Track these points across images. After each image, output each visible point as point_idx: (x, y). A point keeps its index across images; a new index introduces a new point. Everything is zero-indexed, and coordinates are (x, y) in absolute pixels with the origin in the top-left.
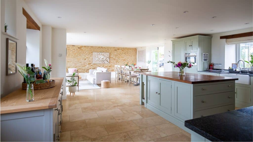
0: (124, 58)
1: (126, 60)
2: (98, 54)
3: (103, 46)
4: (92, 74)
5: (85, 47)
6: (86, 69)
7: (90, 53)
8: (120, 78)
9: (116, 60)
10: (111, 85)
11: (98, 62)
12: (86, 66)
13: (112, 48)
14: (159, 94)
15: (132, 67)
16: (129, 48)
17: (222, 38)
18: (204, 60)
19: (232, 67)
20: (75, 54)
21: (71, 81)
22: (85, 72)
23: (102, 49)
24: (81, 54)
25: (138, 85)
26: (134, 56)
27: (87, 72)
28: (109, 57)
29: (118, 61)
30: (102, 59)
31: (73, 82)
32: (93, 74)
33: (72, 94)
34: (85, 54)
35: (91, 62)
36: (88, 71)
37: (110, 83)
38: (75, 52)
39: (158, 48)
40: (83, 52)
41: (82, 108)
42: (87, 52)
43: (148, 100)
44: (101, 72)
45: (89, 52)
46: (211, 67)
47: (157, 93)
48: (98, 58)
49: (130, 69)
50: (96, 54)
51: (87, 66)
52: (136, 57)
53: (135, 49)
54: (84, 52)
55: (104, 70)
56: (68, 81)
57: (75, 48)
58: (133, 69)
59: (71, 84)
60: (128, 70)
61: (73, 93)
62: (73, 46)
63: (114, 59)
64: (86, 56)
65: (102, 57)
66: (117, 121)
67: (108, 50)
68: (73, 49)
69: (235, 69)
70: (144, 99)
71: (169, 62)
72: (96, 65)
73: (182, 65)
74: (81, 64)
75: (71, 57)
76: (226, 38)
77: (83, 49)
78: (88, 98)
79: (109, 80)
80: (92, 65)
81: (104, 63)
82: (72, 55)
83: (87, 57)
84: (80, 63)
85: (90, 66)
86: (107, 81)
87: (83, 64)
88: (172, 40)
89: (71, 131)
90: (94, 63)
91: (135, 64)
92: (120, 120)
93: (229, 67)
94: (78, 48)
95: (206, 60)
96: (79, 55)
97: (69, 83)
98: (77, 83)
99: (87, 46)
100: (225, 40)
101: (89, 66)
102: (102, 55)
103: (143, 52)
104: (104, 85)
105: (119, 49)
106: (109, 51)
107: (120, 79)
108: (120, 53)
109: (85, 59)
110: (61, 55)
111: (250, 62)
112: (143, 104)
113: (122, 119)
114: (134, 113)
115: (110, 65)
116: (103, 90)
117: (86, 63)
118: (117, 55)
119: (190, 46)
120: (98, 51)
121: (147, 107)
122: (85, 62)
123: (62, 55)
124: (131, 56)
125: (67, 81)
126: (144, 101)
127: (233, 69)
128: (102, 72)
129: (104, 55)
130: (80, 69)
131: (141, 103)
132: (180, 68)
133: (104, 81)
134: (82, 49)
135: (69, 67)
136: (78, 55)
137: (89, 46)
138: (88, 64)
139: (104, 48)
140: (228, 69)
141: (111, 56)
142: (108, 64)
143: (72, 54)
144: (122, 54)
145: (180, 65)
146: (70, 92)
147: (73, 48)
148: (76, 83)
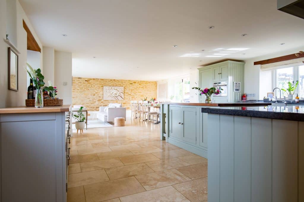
0: (141, 94)
1: (144, 95)
2: (110, 88)
3: (115, 79)
4: (102, 111)
5: (94, 79)
6: (95, 107)
7: (99, 87)
8: (137, 116)
9: (132, 96)
10: (126, 123)
11: (110, 99)
12: (95, 103)
13: (126, 81)
14: (182, 124)
15: (151, 102)
16: (148, 81)
17: (256, 63)
18: (236, 90)
19: (268, 96)
20: (82, 88)
21: (79, 116)
22: (94, 111)
23: (115, 83)
24: (89, 88)
25: (158, 123)
26: (153, 91)
27: (96, 110)
28: (123, 92)
29: (135, 97)
30: (115, 95)
31: (81, 117)
32: (104, 110)
33: (79, 131)
34: (93, 88)
35: (101, 98)
36: (98, 109)
37: (125, 121)
38: (81, 86)
39: (183, 80)
40: (91, 86)
41: (92, 144)
42: (96, 86)
43: (170, 133)
44: (114, 107)
45: (99, 85)
46: (243, 98)
47: (180, 123)
48: (110, 93)
49: (149, 105)
50: (108, 88)
51: (97, 103)
52: (157, 92)
53: (156, 83)
54: (93, 86)
55: (118, 106)
56: (75, 116)
57: (82, 81)
58: (152, 105)
59: (79, 119)
60: (147, 106)
61: (81, 130)
62: (79, 78)
63: (130, 95)
64: (95, 90)
65: (115, 92)
66: (134, 154)
67: (122, 83)
68: (79, 82)
69: (271, 99)
70: (165, 133)
71: (194, 88)
72: (107, 102)
73: (208, 91)
74: (90, 101)
75: (77, 92)
76: (261, 64)
77: (92, 82)
78: (98, 135)
79: (124, 117)
80: (102, 102)
81: (117, 99)
82: (78, 90)
83: (96, 92)
84: (88, 99)
85: (101, 103)
86: (121, 118)
87: (92, 100)
88: (198, 69)
89: (80, 163)
90: (105, 99)
91: (155, 98)
92: (137, 153)
93: (264, 97)
94: (86, 81)
95: (238, 90)
96: (87, 90)
97: (75, 118)
98: (86, 119)
99: (97, 79)
100: (259, 66)
101: (99, 103)
102: (115, 89)
103: (164, 86)
104: (118, 123)
105: (135, 83)
106: (123, 85)
107: (136, 118)
108: (137, 87)
109: (94, 95)
110: (65, 84)
111: (288, 90)
112: (164, 138)
113: (140, 152)
114: (154, 147)
115: (124, 102)
116: (116, 129)
117: (95, 100)
118: (133, 90)
119: (219, 74)
120: (110, 85)
121: (169, 142)
122: (94, 98)
123: (67, 83)
124: (150, 91)
125: (73, 115)
126: (166, 135)
127: (268, 99)
128: (116, 107)
129: (117, 89)
130: (88, 106)
131: (161, 139)
132: (207, 95)
133: (118, 118)
134: (89, 82)
135: (74, 104)
136: (85, 89)
137: (98, 79)
138: (98, 101)
139: (118, 81)
140: (263, 100)
141: (126, 92)
142: (122, 101)
143: (78, 88)
144: (139, 89)
145: (206, 92)
146: (77, 129)
147: (79, 80)
148: (84, 119)
